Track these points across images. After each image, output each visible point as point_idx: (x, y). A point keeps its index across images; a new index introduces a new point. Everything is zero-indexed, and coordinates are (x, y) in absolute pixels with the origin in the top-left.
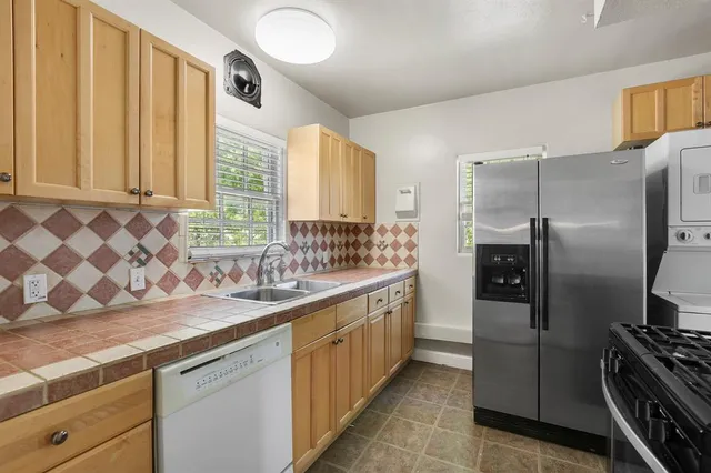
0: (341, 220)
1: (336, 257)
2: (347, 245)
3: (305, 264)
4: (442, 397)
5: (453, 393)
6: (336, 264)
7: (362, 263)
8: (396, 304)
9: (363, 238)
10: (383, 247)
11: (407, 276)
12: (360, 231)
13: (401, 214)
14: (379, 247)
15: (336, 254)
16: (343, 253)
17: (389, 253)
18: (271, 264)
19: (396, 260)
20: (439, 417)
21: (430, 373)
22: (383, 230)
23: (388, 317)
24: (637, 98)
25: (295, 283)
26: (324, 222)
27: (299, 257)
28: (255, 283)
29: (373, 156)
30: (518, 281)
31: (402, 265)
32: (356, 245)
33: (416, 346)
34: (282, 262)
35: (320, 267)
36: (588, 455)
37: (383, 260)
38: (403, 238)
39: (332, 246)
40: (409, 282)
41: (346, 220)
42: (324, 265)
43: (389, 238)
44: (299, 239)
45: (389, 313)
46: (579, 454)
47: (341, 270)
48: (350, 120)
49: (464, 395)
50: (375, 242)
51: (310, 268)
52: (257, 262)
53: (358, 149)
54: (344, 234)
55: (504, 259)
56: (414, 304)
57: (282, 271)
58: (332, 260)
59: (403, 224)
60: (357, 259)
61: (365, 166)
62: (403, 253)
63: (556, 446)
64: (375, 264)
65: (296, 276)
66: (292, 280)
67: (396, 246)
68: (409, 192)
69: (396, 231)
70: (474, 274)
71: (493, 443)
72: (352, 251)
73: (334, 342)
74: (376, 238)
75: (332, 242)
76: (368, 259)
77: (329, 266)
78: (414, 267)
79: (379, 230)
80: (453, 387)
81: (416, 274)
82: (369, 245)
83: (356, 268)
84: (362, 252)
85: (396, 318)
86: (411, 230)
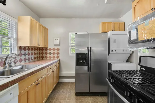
0: (38, 46)
1: (36, 57)
2: (40, 53)
3: (25, 60)
4: (67, 91)
5: (69, 89)
6: (36, 59)
7: (44, 58)
8: (54, 69)
9: (44, 51)
10: (50, 54)
11: (57, 61)
12: (43, 50)
13: (55, 45)
14: (49, 54)
15: (36, 56)
16: (38, 56)
17: (52, 55)
18: (10, 61)
19: (54, 57)
20: (67, 97)
21: (63, 85)
22: (50, 49)
23: (53, 73)
24: (104, 24)
25: (21, 66)
26: (32, 47)
27: (23, 57)
28: (3, 68)
29: (48, 29)
30: (85, 61)
31: (56, 58)
32: (42, 53)
33: (59, 79)
34: (16, 60)
35: (31, 60)
36: (99, 97)
37: (50, 57)
38: (56, 52)
39: (35, 54)
40: (58, 62)
41: (39, 46)
42: (32, 60)
43: (52, 51)
44: (23, 52)
45: (53, 72)
46: (97, 97)
47: (38, 61)
48: (41, 19)
49: (72, 89)
50: (48, 53)
51: (27, 61)
52: (4, 60)
53: (43, 27)
54: (38, 50)
55: (82, 56)
56: (59, 68)
57: (15, 63)
58: (35, 58)
59: (56, 48)
60: (43, 57)
61: (45, 32)
62: (56, 55)
63: (93, 97)
64: (48, 58)
65: (21, 64)
66: (20, 65)
67: (54, 53)
68: (58, 40)
69: (54, 50)
70: (75, 60)
71: (80, 100)
72: (41, 55)
73: (36, 85)
74: (48, 51)
75: (35, 52)
76: (46, 57)
77: (34, 60)
78: (59, 59)
79: (49, 49)
80: (69, 88)
81: (59, 61)
82: (46, 53)
83: (42, 60)
84: (44, 55)
85: (55, 73)
86: (58, 50)
